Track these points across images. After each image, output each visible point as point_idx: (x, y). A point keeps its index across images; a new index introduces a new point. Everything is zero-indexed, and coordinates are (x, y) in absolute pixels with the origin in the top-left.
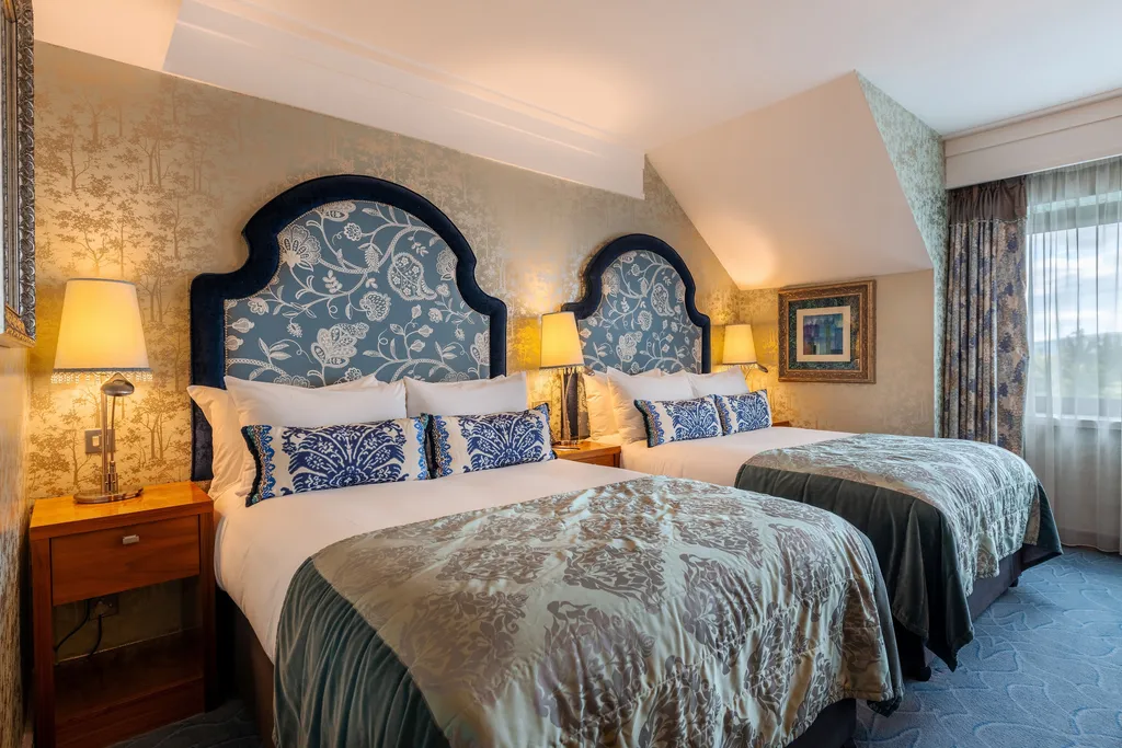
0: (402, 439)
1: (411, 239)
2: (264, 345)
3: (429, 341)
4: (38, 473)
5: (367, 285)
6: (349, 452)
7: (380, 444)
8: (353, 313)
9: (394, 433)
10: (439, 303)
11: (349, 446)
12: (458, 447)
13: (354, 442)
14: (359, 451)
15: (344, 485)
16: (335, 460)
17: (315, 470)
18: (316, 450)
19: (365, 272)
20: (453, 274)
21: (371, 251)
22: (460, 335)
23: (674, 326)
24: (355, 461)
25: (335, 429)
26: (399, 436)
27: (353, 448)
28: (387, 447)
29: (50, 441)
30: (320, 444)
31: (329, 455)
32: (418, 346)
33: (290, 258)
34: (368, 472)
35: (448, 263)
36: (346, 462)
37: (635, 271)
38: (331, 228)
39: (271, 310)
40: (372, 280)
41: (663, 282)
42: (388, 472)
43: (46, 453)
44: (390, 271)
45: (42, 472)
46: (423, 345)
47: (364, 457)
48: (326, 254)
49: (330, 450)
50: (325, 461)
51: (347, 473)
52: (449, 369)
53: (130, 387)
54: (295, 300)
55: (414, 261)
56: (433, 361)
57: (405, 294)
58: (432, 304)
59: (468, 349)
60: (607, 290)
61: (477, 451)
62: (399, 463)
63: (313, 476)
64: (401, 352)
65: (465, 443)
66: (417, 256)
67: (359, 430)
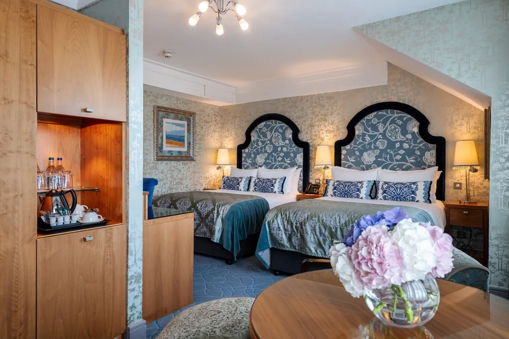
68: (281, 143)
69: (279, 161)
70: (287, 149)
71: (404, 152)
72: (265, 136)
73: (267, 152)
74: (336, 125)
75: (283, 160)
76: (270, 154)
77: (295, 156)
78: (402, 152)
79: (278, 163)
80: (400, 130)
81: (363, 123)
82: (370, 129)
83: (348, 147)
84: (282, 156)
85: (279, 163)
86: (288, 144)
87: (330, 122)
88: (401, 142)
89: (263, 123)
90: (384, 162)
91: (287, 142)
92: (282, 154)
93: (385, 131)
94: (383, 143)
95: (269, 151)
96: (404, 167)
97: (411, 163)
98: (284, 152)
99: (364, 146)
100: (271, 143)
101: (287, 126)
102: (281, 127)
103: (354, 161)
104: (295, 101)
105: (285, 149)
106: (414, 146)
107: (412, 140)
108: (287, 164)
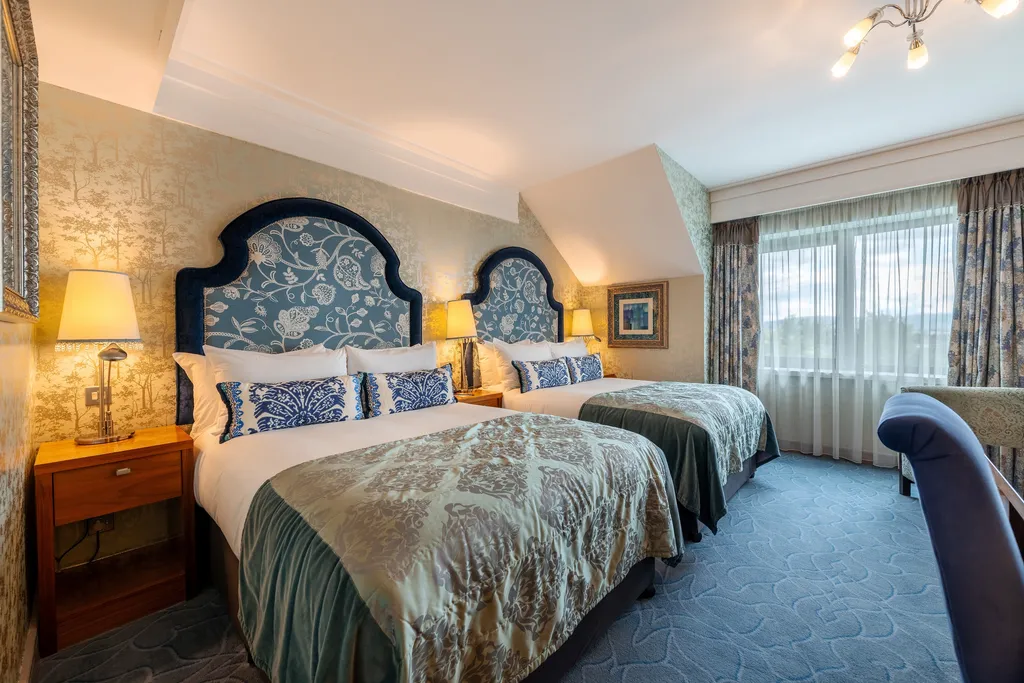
0: (343, 391)
1: (351, 246)
2: (236, 323)
3: (365, 320)
4: (43, 422)
5: (318, 279)
6: (302, 401)
7: (326, 395)
8: (307, 298)
9: (337, 386)
10: (372, 292)
11: (302, 397)
12: (385, 396)
13: (306, 393)
14: (310, 400)
15: (298, 425)
16: (291, 407)
17: (275, 414)
18: (277, 399)
19: (316, 269)
20: (383, 272)
21: (321, 255)
22: (388, 315)
23: (540, 311)
24: (306, 408)
25: (291, 384)
26: (341, 388)
27: (305, 398)
28: (332, 397)
29: (54, 397)
30: (280, 395)
31: (286, 403)
32: (357, 323)
33: (258, 258)
34: (317, 415)
35: (379, 264)
36: (300, 408)
37: (513, 272)
38: (290, 236)
39: (242, 296)
40: (322, 275)
41: (532, 280)
42: (332, 415)
43: (51, 406)
44: (336, 269)
45: (47, 421)
46: (361, 322)
47: (314, 404)
48: (286, 256)
49: (287, 400)
50: (283, 408)
51: (300, 416)
52: (379, 339)
53: (124, 354)
54: (260, 289)
55: (354, 262)
56: (367, 334)
57: (347, 286)
58: (367, 293)
59: (394, 326)
60: (493, 285)
61: (399, 398)
62: (341, 408)
63: (273, 419)
64: (344, 328)
65: (391, 392)
66: (356, 259)
67: (310, 385)
68: (360, 284)
70: (377, 301)
75: (365, 327)
77: (395, 319)
79: (351, 334)
84: (362, 315)
85: (356, 334)
86: (378, 290)
91: (376, 283)
92: (363, 312)
98: (367, 308)
105: (370, 301)
108: (375, 337)
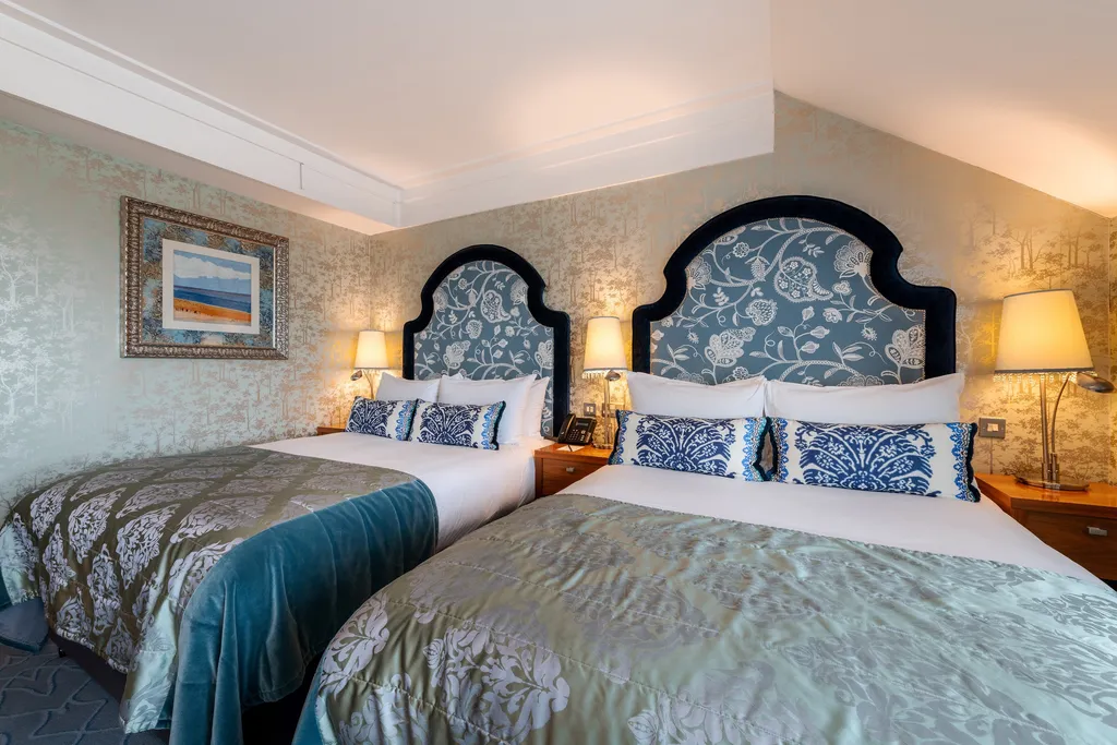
69: (496, 361)
71: (827, 332)
72: (464, 299)
73: (469, 339)
74: (634, 267)
76: (475, 343)
78: (821, 332)
80: (815, 272)
81: (709, 259)
82: (727, 272)
83: (668, 322)
87: (620, 260)
88: (819, 306)
89: (460, 270)
90: (769, 361)
93: (770, 277)
94: (765, 310)
95: (473, 336)
96: (828, 374)
97: (848, 363)
99: (711, 320)
100: (479, 316)
101: (514, 273)
102: (501, 277)
103: (683, 357)
104: (533, 215)
106: (857, 316)
107: (853, 298)
